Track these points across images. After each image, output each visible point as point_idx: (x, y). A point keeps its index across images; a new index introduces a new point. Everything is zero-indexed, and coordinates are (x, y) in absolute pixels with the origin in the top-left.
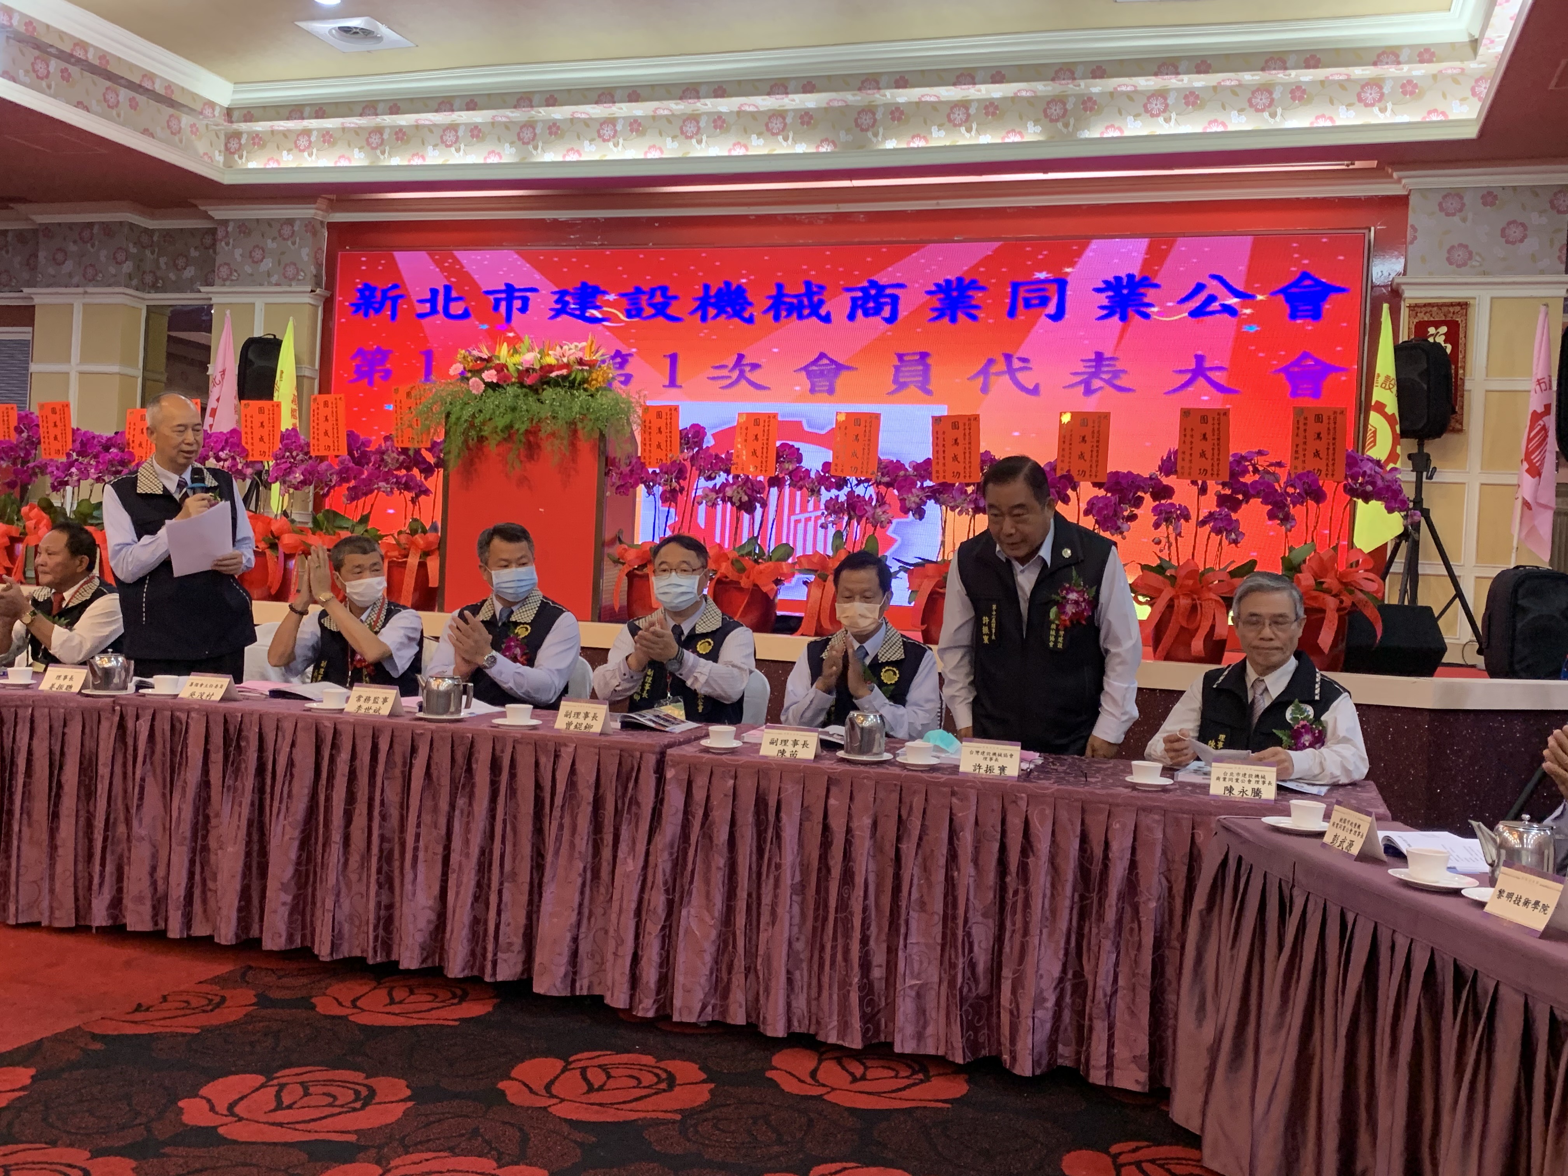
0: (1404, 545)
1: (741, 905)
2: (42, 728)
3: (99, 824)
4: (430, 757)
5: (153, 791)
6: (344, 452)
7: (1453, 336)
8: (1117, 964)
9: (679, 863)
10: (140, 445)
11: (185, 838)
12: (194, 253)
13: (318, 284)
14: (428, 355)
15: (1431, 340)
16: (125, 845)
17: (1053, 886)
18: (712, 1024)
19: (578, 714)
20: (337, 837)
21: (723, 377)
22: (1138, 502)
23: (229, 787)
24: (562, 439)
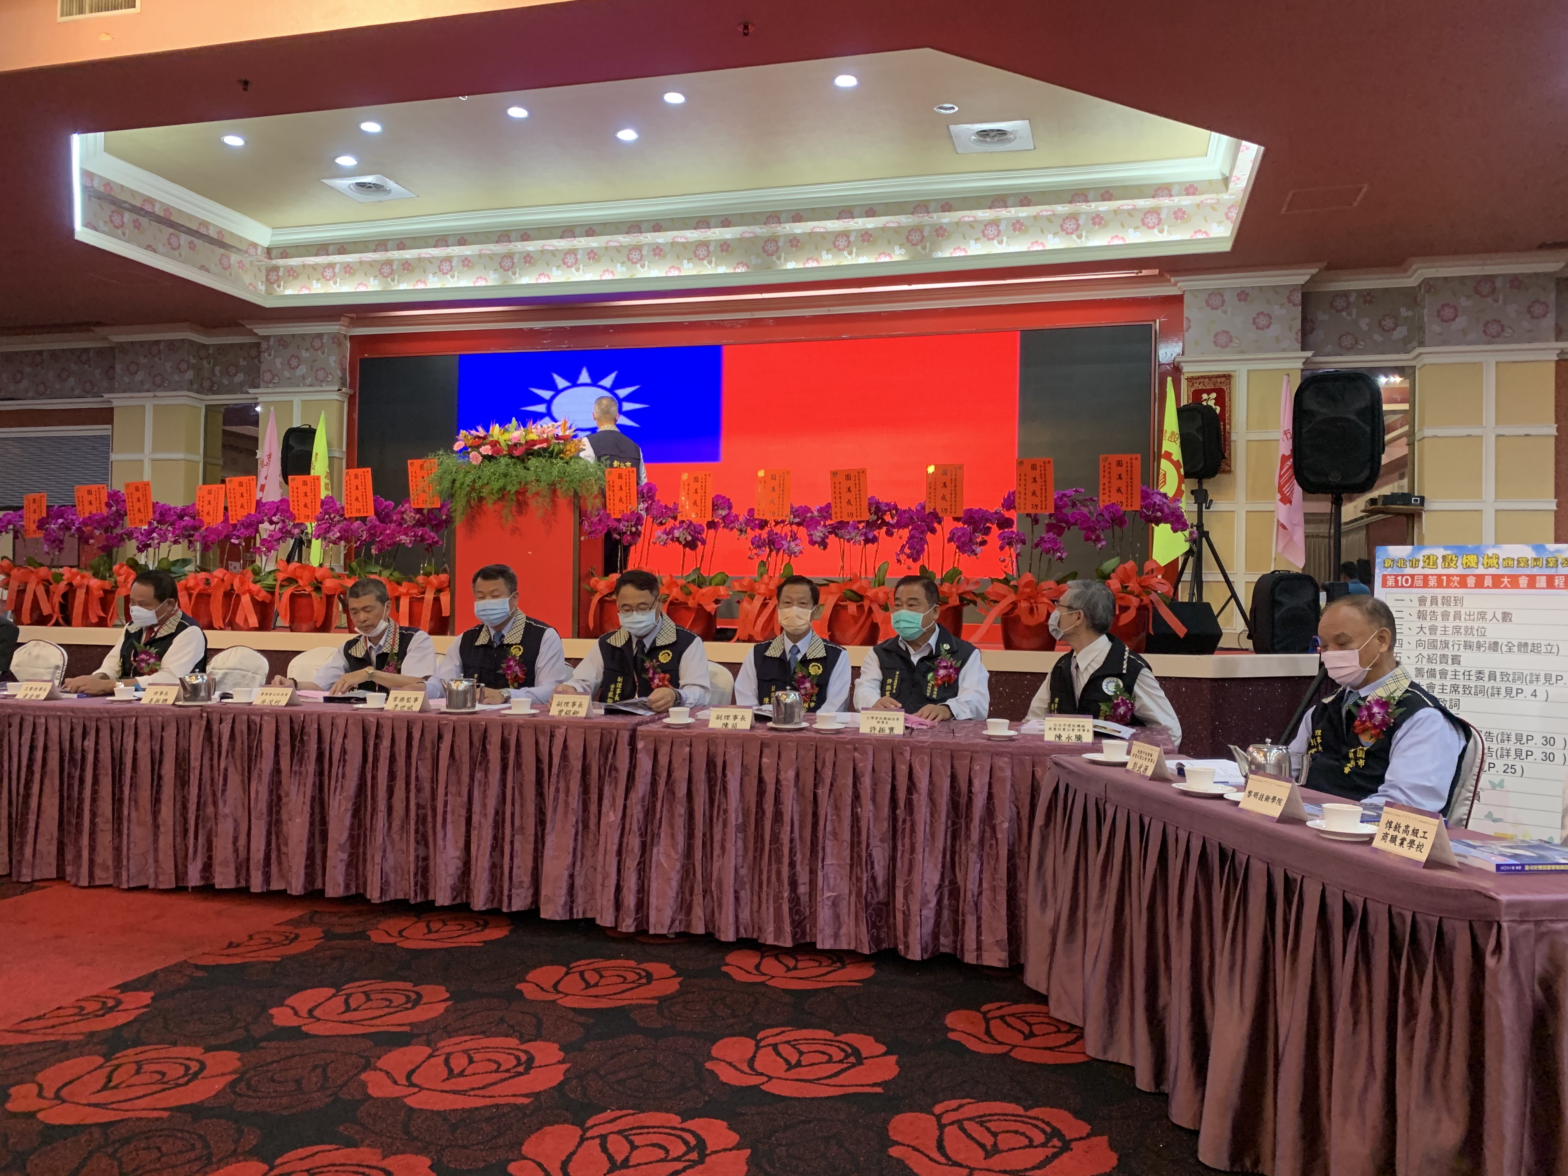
0: (1191, 560)
1: (698, 843)
2: (144, 732)
3: (192, 806)
4: (453, 742)
5: (234, 779)
6: (371, 514)
7: (1220, 401)
8: (981, 872)
9: (649, 812)
10: (208, 513)
11: (262, 814)
12: (242, 363)
13: (344, 384)
15: (1204, 403)
16: (213, 821)
17: (932, 815)
18: (678, 935)
19: (567, 703)
20: (382, 806)
22: (987, 531)
23: (295, 771)
24: (545, 497)
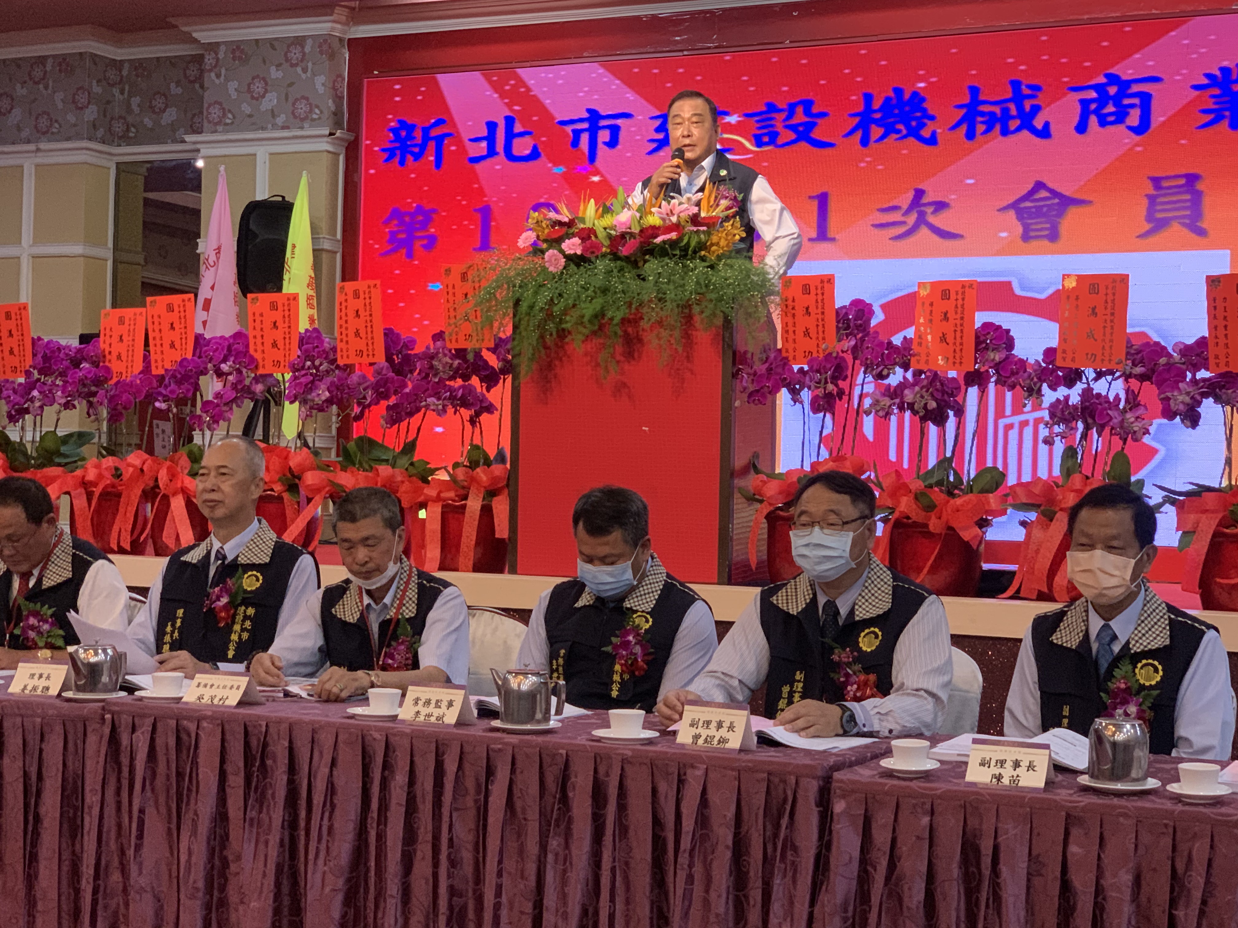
2: (14, 743)
3: (87, 870)
4: (511, 782)
5: (155, 826)
6: (381, 359)
10: (119, 357)
11: (197, 889)
12: (174, 90)
13: (338, 124)
14: (486, 213)
16: (120, 899)
19: (708, 723)
20: (393, 888)
21: (894, 224)
23: (252, 820)
24: (672, 328)
